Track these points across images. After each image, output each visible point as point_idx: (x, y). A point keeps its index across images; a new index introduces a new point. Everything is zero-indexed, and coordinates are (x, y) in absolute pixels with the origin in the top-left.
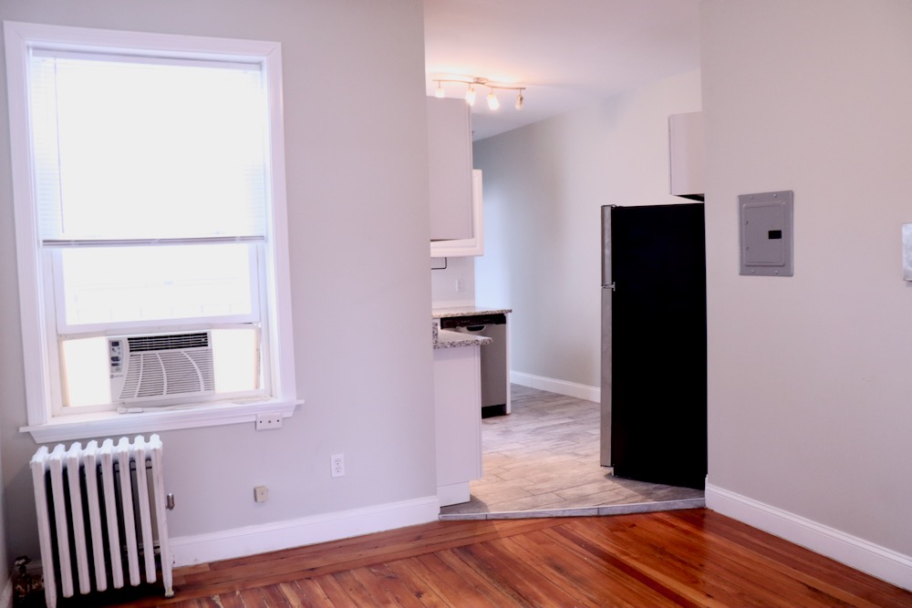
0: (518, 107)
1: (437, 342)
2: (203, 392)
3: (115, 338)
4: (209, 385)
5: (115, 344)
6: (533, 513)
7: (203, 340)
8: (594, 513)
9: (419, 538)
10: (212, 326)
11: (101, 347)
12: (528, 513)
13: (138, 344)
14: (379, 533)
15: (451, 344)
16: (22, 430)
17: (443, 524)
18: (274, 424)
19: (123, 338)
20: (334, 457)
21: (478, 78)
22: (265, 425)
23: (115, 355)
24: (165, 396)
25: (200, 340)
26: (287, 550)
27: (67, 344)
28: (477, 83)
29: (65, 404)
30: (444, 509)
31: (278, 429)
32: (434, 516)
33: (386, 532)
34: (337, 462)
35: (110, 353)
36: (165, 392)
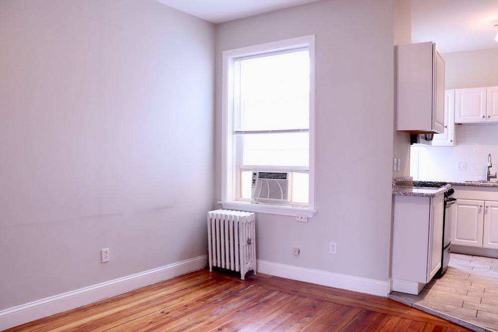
1: (394, 191)
2: (282, 200)
3: (255, 172)
4: (285, 197)
5: (255, 174)
10: (292, 171)
11: (251, 174)
12: (436, 312)
13: (263, 175)
14: (351, 291)
15: (404, 194)
16: (219, 202)
17: (389, 301)
18: (303, 220)
19: (257, 172)
20: (331, 243)
22: (299, 219)
23: (254, 179)
24: (268, 199)
25: (284, 176)
26: (305, 282)
27: (244, 173)
29: (241, 197)
30: (392, 293)
31: (305, 222)
32: (385, 294)
34: (333, 246)
35: (253, 178)
36: (268, 197)
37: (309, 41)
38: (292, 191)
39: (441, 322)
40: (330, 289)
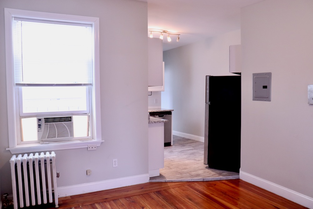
0: (177, 41)
1: (150, 121)
2: (69, 137)
3: (40, 118)
4: (72, 134)
5: (40, 120)
6: (181, 180)
7: (70, 119)
8: (202, 180)
9: (142, 188)
11: (34, 121)
12: (179, 180)
13: (47, 120)
14: (129, 186)
16: (7, 149)
17: (150, 184)
19: (42, 118)
20: (114, 160)
21: (164, 31)
22: (91, 149)
23: (40, 124)
24: (56, 138)
27: (23, 120)
28: (164, 32)
29: (22, 140)
31: (95, 150)
32: (147, 180)
33: (131, 186)
34: (115, 162)
35: (38, 123)
36: (56, 137)
37: (94, 21)
40: (122, 189)
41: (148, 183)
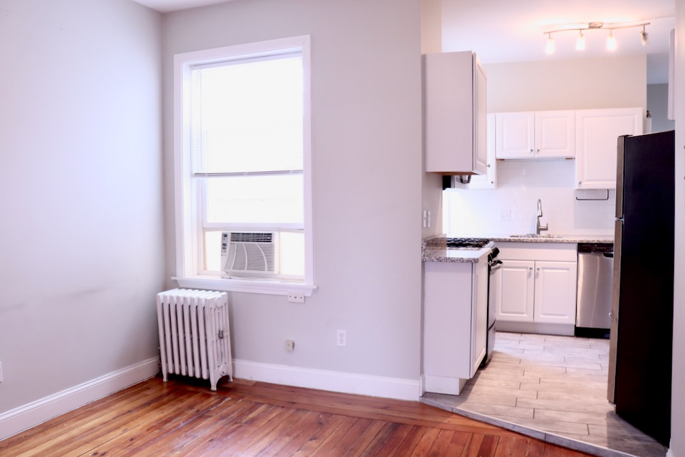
0: (644, 43)
1: (424, 256)
2: (266, 272)
3: (225, 232)
4: (271, 268)
5: (225, 236)
6: (489, 419)
7: (269, 238)
10: (279, 230)
11: (219, 235)
12: (484, 418)
13: (236, 237)
14: (370, 397)
15: (438, 259)
16: (173, 278)
17: (422, 406)
18: (298, 300)
19: (229, 233)
20: (339, 331)
22: (292, 299)
23: (225, 242)
24: (245, 271)
25: (267, 238)
26: (304, 389)
27: (208, 234)
29: (205, 269)
30: (426, 394)
32: (415, 396)
33: (376, 398)
34: (341, 335)
35: (222, 241)
36: (246, 268)
37: (302, 43)
38: (280, 258)
39: (492, 430)
40: (340, 396)
41: (416, 402)
